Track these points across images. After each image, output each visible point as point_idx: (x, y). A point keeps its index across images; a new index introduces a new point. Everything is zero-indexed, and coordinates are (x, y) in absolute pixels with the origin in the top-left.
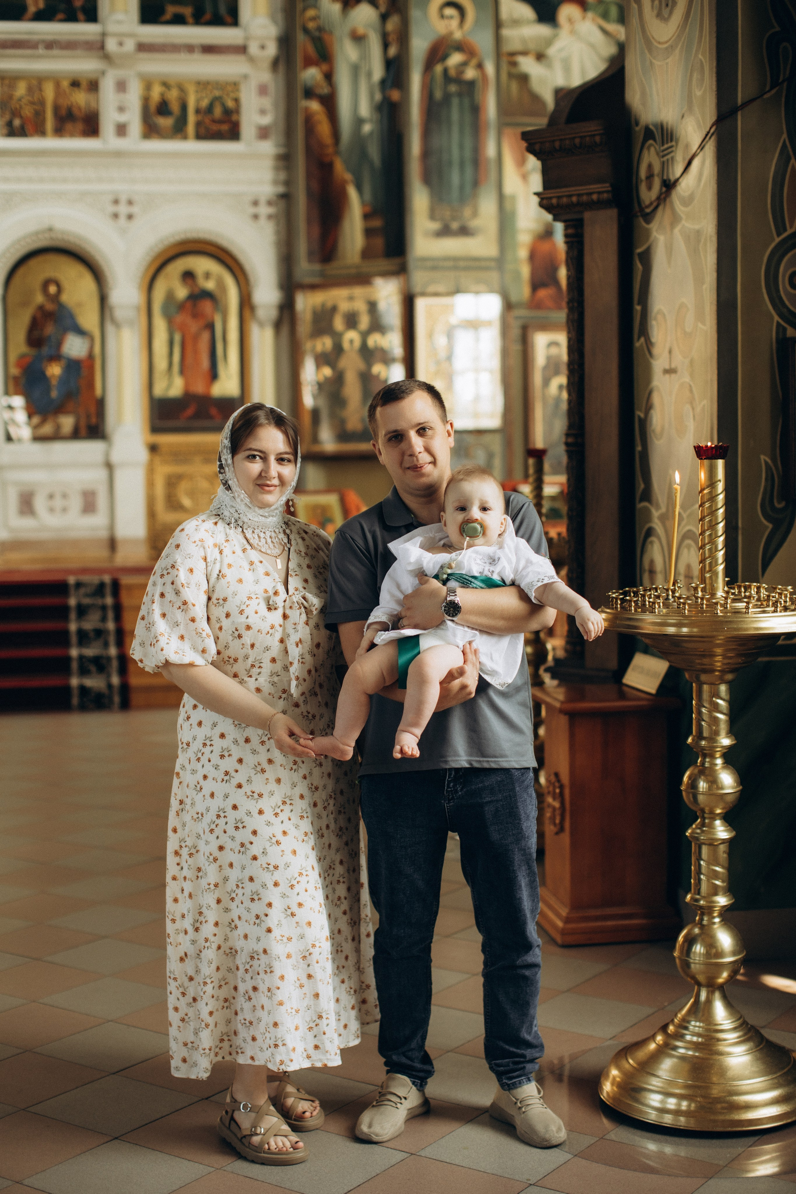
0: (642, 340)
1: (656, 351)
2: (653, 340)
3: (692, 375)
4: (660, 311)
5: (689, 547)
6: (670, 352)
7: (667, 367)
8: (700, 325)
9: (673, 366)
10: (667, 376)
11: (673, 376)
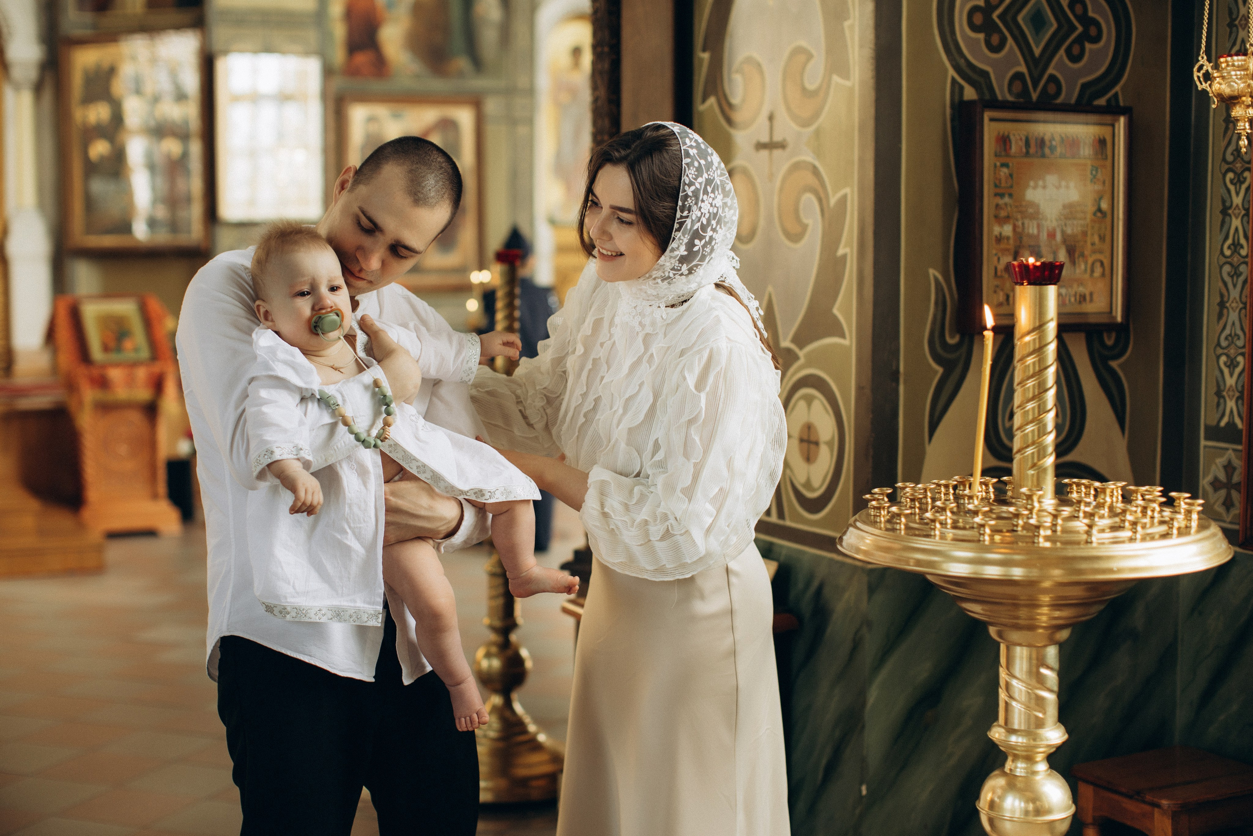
0: (712, 100)
1: (738, 117)
2: (735, 100)
3: (818, 152)
4: (749, 60)
5: (809, 400)
6: (771, 118)
7: (765, 139)
8: (836, 79)
9: (777, 138)
10: (764, 153)
11: (777, 153)
